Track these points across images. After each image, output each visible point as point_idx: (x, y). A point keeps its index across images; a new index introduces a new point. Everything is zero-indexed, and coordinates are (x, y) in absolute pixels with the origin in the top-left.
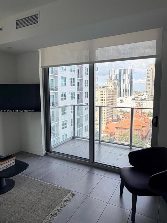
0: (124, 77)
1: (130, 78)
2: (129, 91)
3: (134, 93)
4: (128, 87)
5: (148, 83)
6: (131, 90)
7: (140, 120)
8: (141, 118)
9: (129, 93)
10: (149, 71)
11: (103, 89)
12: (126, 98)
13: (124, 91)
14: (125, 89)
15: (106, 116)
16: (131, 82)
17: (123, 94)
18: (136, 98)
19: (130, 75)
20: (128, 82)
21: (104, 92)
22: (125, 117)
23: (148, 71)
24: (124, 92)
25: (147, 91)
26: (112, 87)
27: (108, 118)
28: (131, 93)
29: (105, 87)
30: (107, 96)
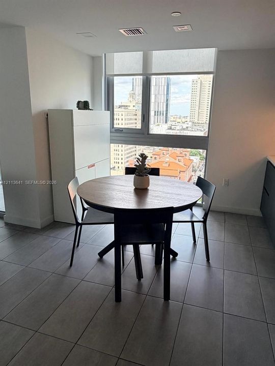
0: (155, 90)
1: (166, 94)
2: (163, 114)
3: (173, 118)
4: (162, 108)
5: (193, 95)
6: (167, 114)
7: (177, 161)
8: (179, 158)
9: (163, 118)
10: (195, 82)
11: (120, 110)
12: (158, 127)
13: (155, 115)
14: (158, 112)
15: (125, 155)
16: (167, 100)
17: (155, 118)
18: (173, 127)
19: (166, 87)
20: (162, 99)
21: (120, 114)
22: (155, 156)
23: (193, 82)
24: (156, 117)
25: (192, 115)
26: (134, 106)
27: (127, 158)
28: (166, 118)
29: (123, 106)
30: (127, 122)
